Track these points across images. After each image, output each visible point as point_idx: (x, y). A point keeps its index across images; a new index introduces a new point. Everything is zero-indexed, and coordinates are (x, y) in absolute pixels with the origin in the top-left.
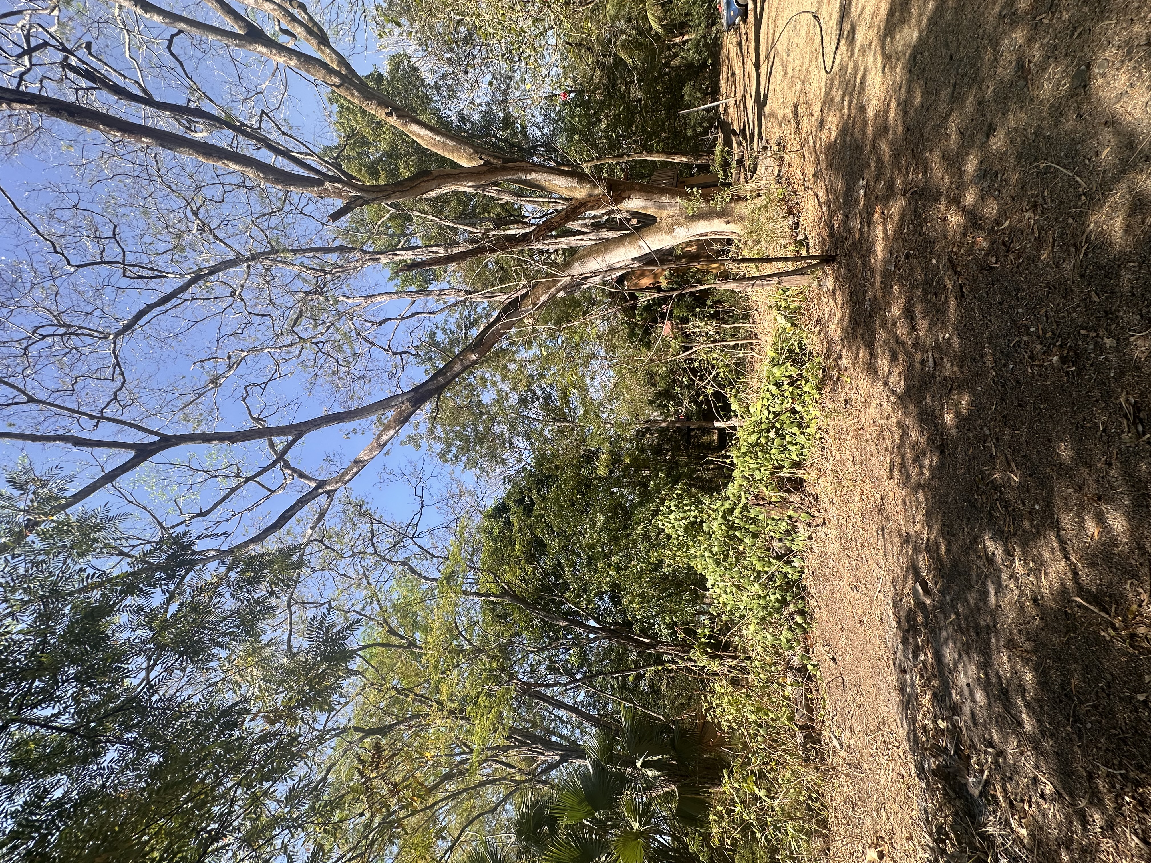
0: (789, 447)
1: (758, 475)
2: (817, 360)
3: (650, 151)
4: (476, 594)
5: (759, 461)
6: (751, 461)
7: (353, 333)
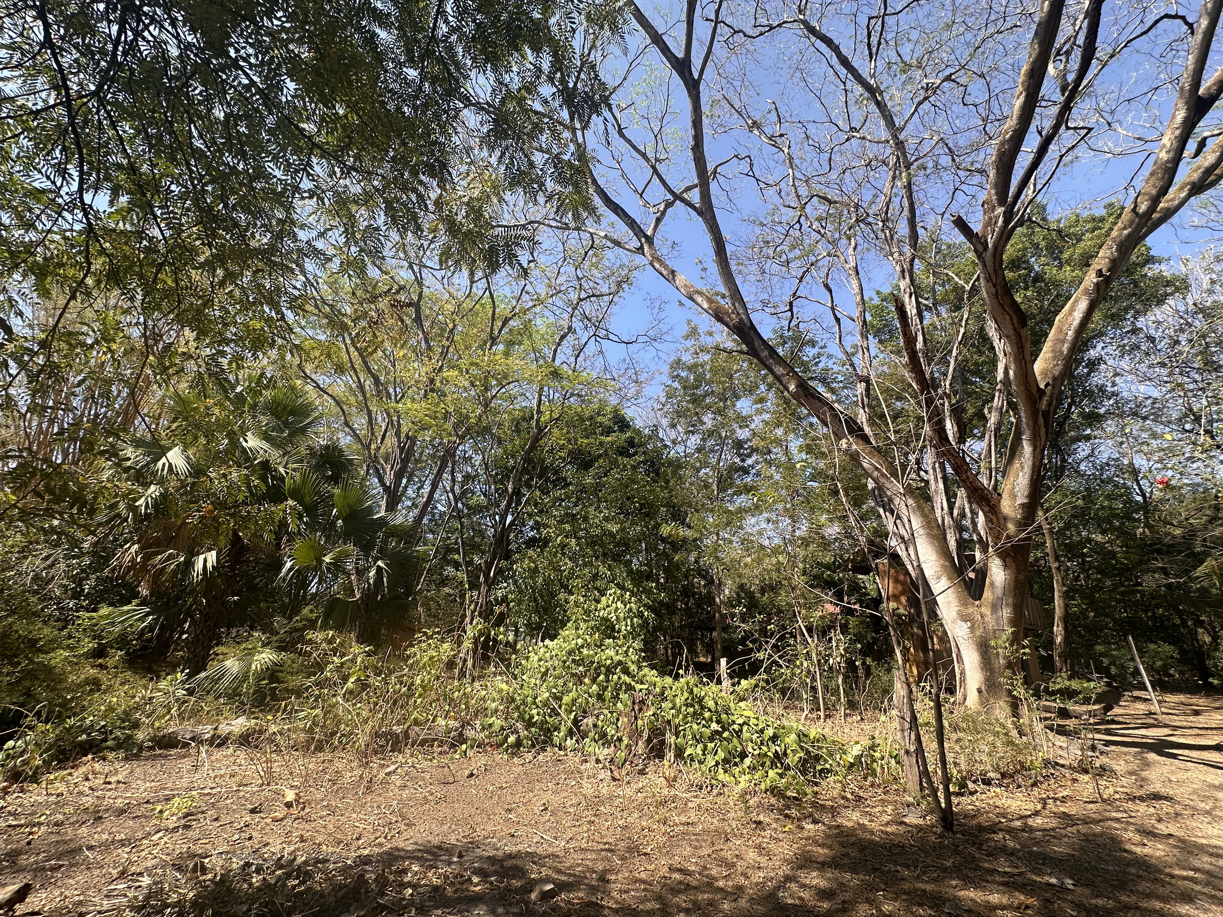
0: (700, 746)
1: (666, 705)
2: (809, 790)
3: (1067, 596)
4: (540, 401)
5: (684, 708)
6: (683, 699)
7: (813, 259)
